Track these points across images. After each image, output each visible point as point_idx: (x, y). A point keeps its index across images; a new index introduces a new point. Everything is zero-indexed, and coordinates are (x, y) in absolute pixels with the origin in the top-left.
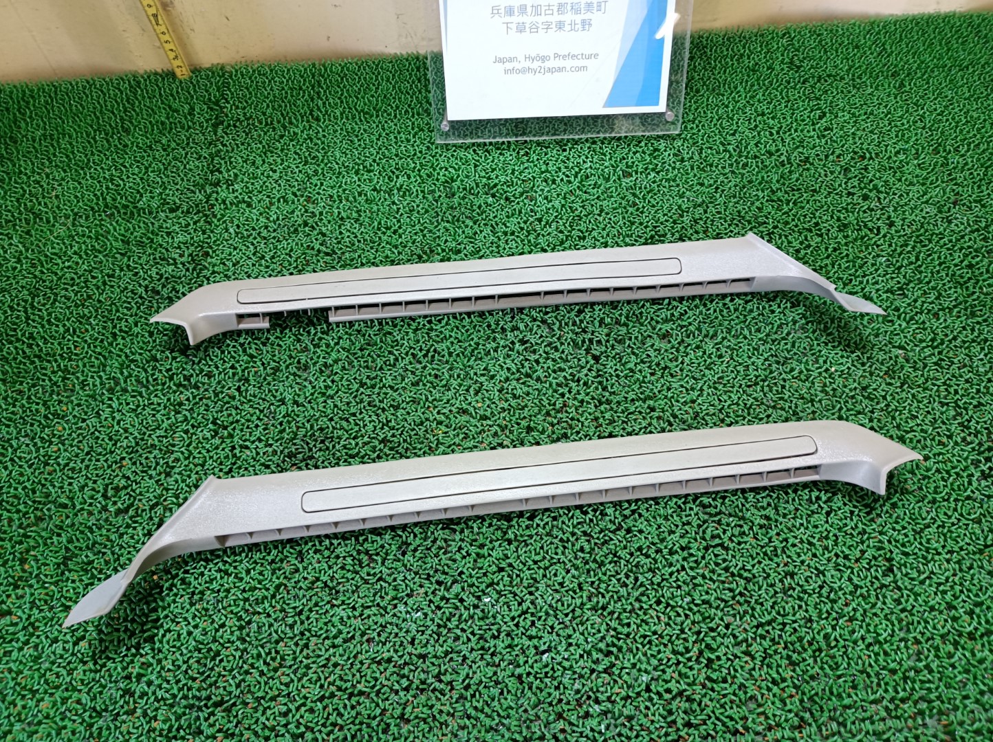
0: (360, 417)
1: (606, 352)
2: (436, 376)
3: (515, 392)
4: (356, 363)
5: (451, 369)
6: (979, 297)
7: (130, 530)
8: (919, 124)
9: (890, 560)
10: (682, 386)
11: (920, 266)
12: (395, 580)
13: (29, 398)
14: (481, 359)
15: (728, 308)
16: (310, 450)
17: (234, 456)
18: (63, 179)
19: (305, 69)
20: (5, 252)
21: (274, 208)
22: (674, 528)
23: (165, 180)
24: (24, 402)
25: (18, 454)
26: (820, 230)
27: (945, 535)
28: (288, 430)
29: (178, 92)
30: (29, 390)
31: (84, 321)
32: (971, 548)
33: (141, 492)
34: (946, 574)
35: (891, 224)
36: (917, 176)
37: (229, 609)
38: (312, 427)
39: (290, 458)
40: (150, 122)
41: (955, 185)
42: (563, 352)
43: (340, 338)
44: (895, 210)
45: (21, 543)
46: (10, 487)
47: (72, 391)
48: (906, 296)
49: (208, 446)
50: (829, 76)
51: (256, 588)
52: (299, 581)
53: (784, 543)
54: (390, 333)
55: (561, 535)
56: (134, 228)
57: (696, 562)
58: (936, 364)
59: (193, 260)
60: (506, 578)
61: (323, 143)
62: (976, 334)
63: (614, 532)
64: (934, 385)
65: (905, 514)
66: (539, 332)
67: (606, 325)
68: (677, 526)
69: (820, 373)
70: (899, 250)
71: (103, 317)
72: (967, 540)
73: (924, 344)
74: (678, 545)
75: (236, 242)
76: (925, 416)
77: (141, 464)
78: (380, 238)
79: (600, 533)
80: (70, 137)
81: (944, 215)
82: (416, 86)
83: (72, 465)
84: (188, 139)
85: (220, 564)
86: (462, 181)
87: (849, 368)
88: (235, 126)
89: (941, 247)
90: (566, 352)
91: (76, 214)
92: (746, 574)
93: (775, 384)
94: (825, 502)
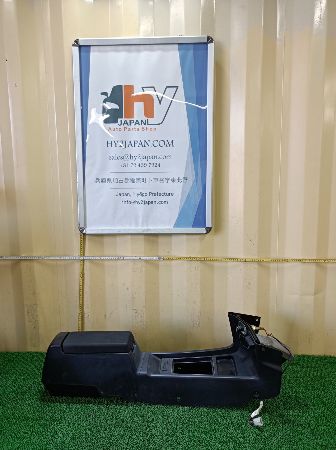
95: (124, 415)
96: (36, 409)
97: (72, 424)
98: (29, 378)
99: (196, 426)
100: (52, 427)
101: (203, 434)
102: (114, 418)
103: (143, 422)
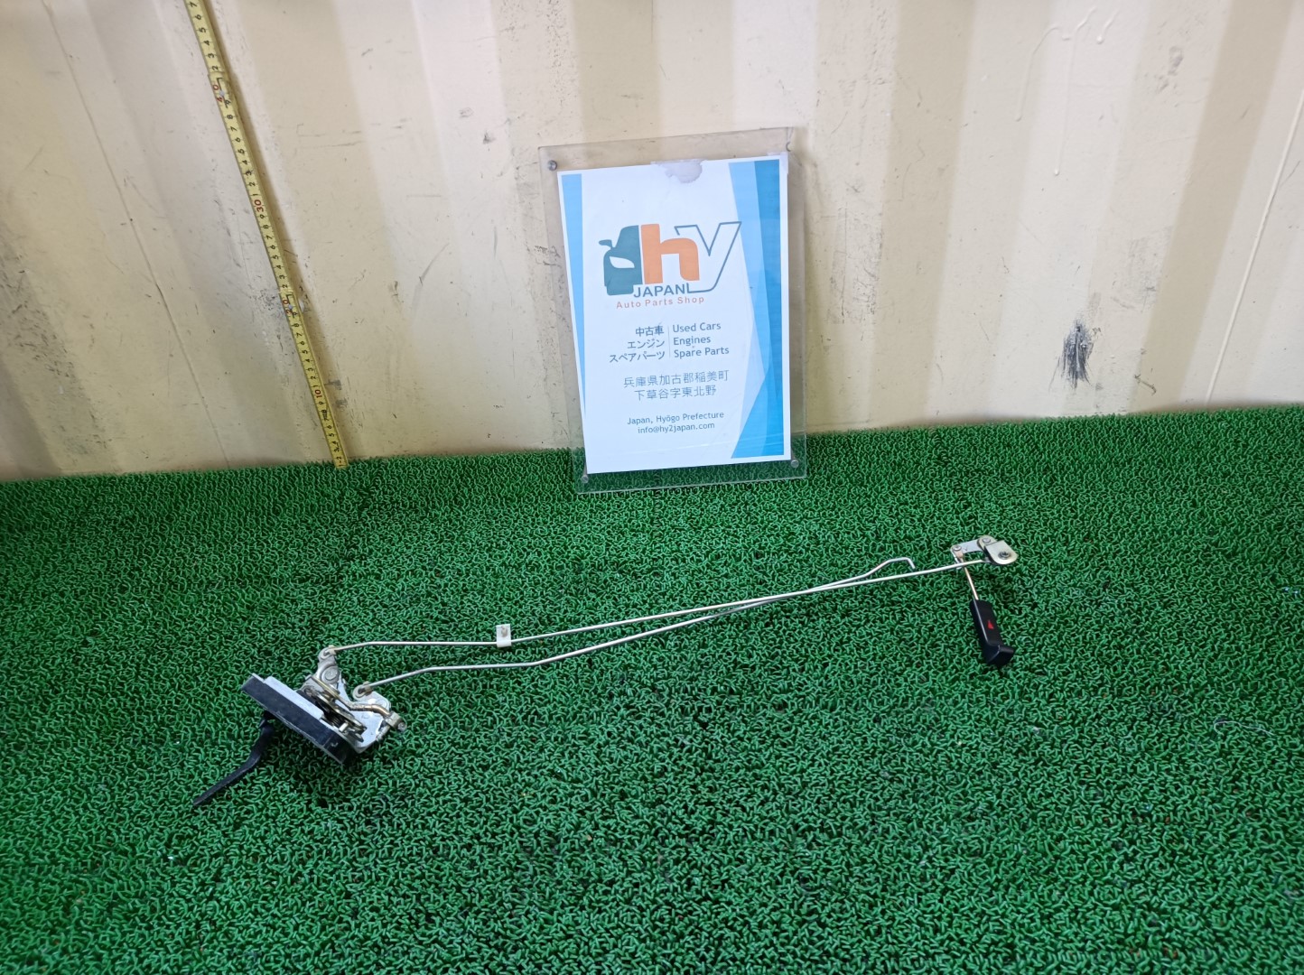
0: (445, 775)
1: (714, 719)
2: (534, 740)
3: (614, 756)
4: (452, 723)
5: (548, 732)
6: (1127, 677)
7: (185, 879)
8: (1069, 514)
9: (1011, 946)
10: (792, 755)
11: (1062, 646)
12: (451, 942)
13: (118, 748)
14: (582, 723)
15: (852, 681)
16: (388, 806)
17: (309, 810)
18: (206, 552)
19: (458, 462)
20: (134, 615)
21: (401, 580)
22: (766, 900)
23: (302, 554)
24: (112, 751)
25: (92, 801)
26: (955, 609)
27: (1078, 922)
28: (369, 787)
29: (333, 480)
30: (121, 740)
31: (191, 677)
32: (1107, 935)
33: (205, 842)
34: (1078, 965)
35: (1035, 605)
36: (1066, 561)
37: (267, 965)
38: (394, 784)
39: (365, 813)
40: (301, 505)
41: (1106, 569)
42: (669, 717)
43: (440, 699)
44: (1039, 593)
45: (70, 888)
46: (74, 832)
47: (162, 743)
48: (1046, 674)
49: (284, 799)
50: (977, 471)
51: (300, 944)
52: (347, 939)
53: (890, 923)
54: (494, 696)
55: (639, 902)
56: (262, 596)
57: (787, 937)
58: (1075, 742)
59: (311, 625)
60: (572, 945)
61: (461, 524)
62: (1123, 713)
63: (699, 902)
64: (1072, 763)
65: (1033, 896)
66: (647, 697)
67: (719, 693)
68: (770, 898)
69: (946, 747)
70: (1040, 631)
71: (211, 674)
72: (1106, 929)
73: (1065, 722)
74: (768, 918)
75: (358, 609)
76: (1062, 795)
77: (212, 814)
78: (500, 608)
79: (682, 902)
80: (223, 516)
81: (1094, 598)
82: (562, 477)
83: (143, 812)
84: (333, 519)
85: (269, 918)
86: (592, 558)
87: (978, 743)
88: (380, 509)
89: (1088, 628)
90: (673, 717)
91: (210, 582)
92: (842, 954)
93: (894, 757)
94: (942, 881)
95: (554, 801)
96: (89, 798)
97: (285, 880)
98: (63, 620)
99: (949, 847)
100: (177, 910)
101: (1004, 899)
102: (508, 826)
103: (662, 844)
